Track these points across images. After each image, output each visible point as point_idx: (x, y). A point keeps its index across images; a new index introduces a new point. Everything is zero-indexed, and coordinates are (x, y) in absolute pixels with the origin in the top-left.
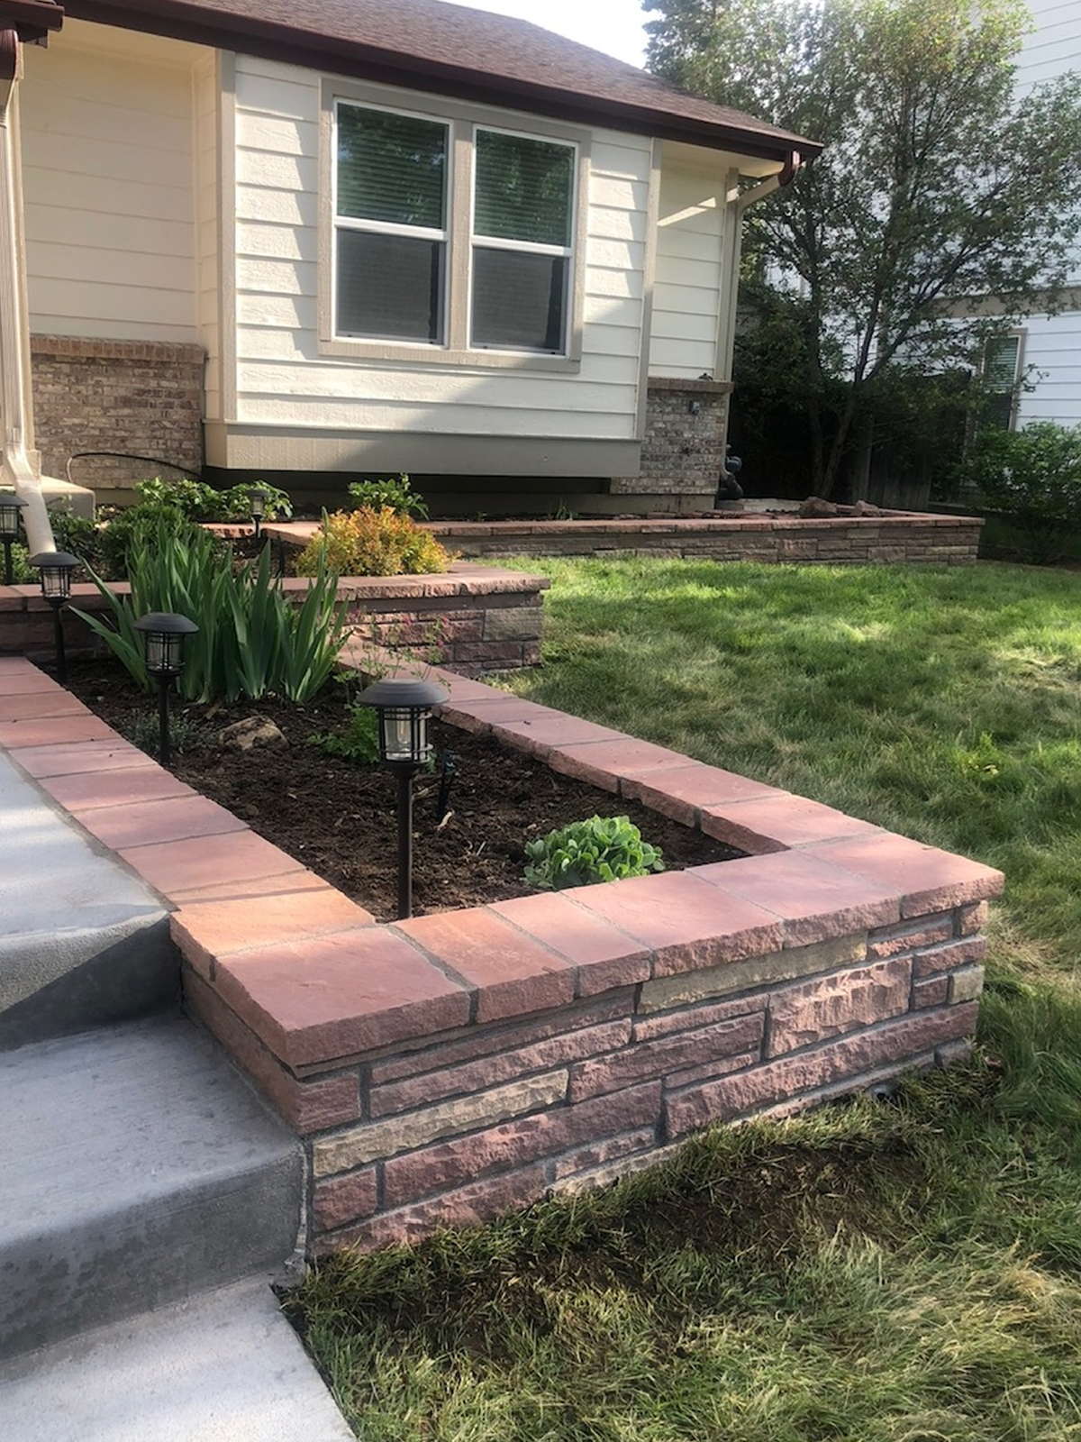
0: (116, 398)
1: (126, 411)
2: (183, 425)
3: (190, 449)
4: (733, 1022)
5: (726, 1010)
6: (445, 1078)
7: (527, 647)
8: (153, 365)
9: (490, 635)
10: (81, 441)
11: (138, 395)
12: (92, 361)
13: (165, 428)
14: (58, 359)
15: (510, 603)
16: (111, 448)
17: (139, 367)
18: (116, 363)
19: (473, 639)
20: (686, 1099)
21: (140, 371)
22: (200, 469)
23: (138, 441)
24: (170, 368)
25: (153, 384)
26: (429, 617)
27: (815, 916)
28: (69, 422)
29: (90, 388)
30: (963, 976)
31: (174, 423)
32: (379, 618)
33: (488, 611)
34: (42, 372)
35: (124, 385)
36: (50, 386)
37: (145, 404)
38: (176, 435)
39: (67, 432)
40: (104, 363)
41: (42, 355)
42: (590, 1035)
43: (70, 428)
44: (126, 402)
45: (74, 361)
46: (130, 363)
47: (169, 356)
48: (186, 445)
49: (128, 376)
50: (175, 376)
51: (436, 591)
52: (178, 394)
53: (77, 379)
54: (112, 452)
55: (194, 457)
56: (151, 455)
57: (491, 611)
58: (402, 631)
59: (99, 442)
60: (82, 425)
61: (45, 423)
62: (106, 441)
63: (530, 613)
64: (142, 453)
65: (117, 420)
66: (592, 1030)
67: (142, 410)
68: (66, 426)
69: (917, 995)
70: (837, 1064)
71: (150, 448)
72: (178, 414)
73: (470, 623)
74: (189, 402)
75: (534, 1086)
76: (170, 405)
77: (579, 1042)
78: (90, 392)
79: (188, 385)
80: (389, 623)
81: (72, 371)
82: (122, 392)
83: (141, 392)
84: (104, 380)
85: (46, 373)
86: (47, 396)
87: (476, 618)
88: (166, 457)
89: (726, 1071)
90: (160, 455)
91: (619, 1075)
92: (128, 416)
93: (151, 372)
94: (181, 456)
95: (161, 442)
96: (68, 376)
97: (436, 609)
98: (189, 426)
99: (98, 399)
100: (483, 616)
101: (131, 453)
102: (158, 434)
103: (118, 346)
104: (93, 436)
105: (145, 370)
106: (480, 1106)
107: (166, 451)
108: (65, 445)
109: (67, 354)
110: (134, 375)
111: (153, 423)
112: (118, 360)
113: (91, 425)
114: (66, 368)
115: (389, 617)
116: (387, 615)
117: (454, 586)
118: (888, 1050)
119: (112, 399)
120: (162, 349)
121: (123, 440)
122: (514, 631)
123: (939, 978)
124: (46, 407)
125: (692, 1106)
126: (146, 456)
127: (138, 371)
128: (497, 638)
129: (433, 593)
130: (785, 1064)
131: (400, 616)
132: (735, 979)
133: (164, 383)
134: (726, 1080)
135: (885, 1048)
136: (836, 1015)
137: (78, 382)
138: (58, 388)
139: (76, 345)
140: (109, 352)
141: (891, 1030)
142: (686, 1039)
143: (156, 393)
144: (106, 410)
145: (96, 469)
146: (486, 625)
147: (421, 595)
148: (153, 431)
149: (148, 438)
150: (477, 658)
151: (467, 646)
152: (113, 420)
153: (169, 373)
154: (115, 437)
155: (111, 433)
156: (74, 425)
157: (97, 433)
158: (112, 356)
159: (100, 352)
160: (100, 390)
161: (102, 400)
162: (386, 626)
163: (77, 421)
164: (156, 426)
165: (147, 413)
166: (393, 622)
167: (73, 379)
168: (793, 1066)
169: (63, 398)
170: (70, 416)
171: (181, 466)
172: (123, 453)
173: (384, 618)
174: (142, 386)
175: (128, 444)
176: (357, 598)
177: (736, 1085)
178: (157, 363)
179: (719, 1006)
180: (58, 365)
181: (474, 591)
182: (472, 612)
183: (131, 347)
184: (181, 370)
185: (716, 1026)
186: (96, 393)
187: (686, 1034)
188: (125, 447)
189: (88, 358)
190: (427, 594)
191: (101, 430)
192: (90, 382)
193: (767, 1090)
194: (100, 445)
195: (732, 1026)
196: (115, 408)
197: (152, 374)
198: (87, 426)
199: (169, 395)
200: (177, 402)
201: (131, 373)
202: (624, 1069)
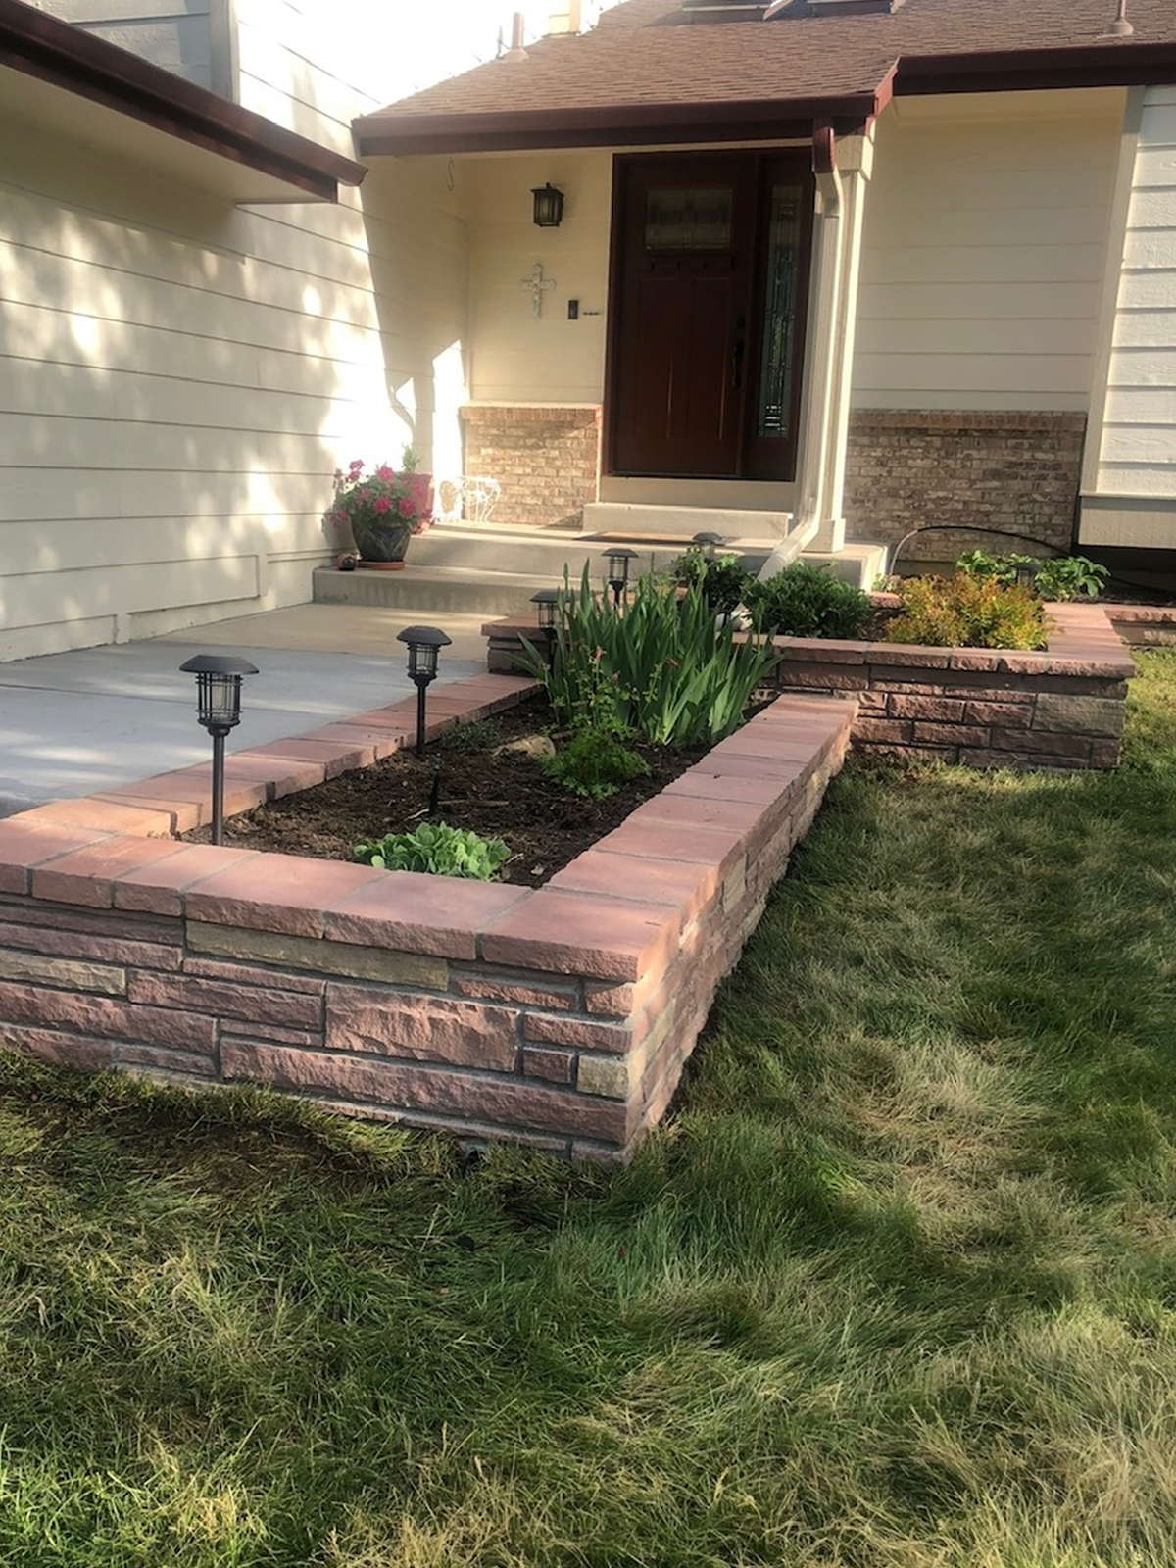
0: (984, 473)
1: (995, 484)
2: (1056, 498)
3: (1060, 525)
4: (284, 994)
5: (275, 979)
6: (25, 933)
7: (1096, 745)
8: (1028, 434)
9: (1042, 724)
10: (943, 515)
11: (1009, 467)
12: (964, 432)
13: (1035, 501)
14: (930, 433)
15: (1077, 690)
16: (974, 521)
17: (1015, 438)
18: (988, 434)
19: (1017, 726)
20: (241, 1048)
21: (1014, 441)
22: (1069, 545)
23: (1003, 515)
24: (1046, 438)
25: (1027, 456)
26: (958, 692)
27: (358, 918)
28: (933, 495)
29: (959, 461)
30: (593, 1062)
31: (1044, 495)
32: (894, 687)
33: (1040, 695)
34: (912, 447)
35: (994, 458)
36: (919, 461)
37: (1015, 477)
38: (1046, 510)
39: (930, 505)
40: (976, 434)
41: (916, 429)
42: (141, 948)
43: (934, 501)
44: (995, 475)
45: (946, 434)
46: (1004, 434)
47: (1044, 424)
48: (1056, 520)
49: (1000, 447)
50: (1053, 448)
51: (964, 664)
52: (1054, 465)
53: (946, 452)
54: (974, 526)
55: (1064, 533)
56: (1015, 529)
57: (1046, 695)
58: (921, 705)
59: (961, 516)
60: (945, 498)
61: (910, 497)
62: (969, 515)
63: (1105, 705)
64: (1006, 529)
65: (983, 493)
66: (145, 945)
67: (1011, 482)
68: (930, 499)
69: (525, 1058)
70: (415, 1090)
71: (1016, 523)
72: (1051, 486)
73: (1015, 708)
74: (1066, 475)
75: (95, 971)
76: (1044, 478)
77: (132, 951)
78: (959, 467)
79: (1065, 456)
80: (905, 693)
81: (943, 444)
82: (993, 465)
83: (1012, 465)
84: (975, 453)
85: (917, 448)
86: (914, 470)
87: (1021, 702)
88: (1032, 532)
89: (283, 1040)
90: (1025, 530)
91: (171, 995)
92: (995, 489)
93: (1026, 443)
94: (1049, 532)
95: (1028, 516)
96: (938, 449)
97: (970, 685)
98: (1062, 499)
99: (965, 472)
100: (1034, 702)
101: (994, 528)
102: (1025, 507)
103: (988, 416)
104: (957, 510)
105: (1020, 441)
106: (49, 967)
107: (1034, 525)
108: (927, 518)
109: (936, 426)
110: (1007, 447)
111: (1022, 496)
112: (991, 431)
113: (956, 498)
114: (937, 442)
115: (907, 687)
116: (905, 685)
117: (990, 660)
118: (487, 1106)
119: (981, 472)
120: (1039, 418)
121: (987, 514)
122: (1078, 724)
123: (560, 1053)
124: (912, 481)
125: (247, 1058)
126: (1010, 532)
127: (1012, 442)
128: (1051, 729)
129: (960, 666)
130: (352, 1062)
131: (922, 688)
132: (282, 952)
133: (1039, 455)
134: (283, 1049)
135: (483, 1102)
136: (409, 1036)
137: (948, 455)
138: (927, 463)
139: (946, 419)
140: (980, 423)
141: (492, 1086)
142: (233, 989)
143: (1029, 465)
144: (972, 482)
145: (955, 543)
146: (1038, 713)
147: (945, 666)
148: (1021, 504)
149: (1014, 512)
150: (1022, 748)
151: (1008, 732)
152: (979, 493)
153: (1046, 445)
154: (978, 511)
155: (975, 507)
156: (939, 498)
157: (960, 506)
158: (982, 427)
159: (971, 423)
160: (969, 464)
161: (970, 474)
162: (903, 697)
163: (941, 494)
164: (1025, 499)
165: (1017, 485)
166: (911, 693)
167: (942, 453)
168: (361, 1068)
169: (930, 473)
170: (935, 489)
171: (1047, 541)
172: (985, 527)
173: (900, 687)
174: (1014, 459)
175: (993, 519)
176: (865, 663)
177: (290, 1057)
178: (1034, 432)
179: (269, 973)
180: (928, 439)
181: (1016, 669)
182: (1019, 694)
183: (1002, 418)
184: (1059, 439)
185: (267, 991)
186: (964, 466)
187: (234, 985)
188: (988, 522)
189: (961, 430)
190: (952, 667)
191: (965, 502)
192: (959, 455)
193: (327, 1079)
194: (963, 520)
195: (282, 997)
196: (981, 481)
197: (1026, 445)
198: (951, 499)
199: (1044, 467)
200: (1052, 474)
201: (1004, 446)
202: (177, 993)
